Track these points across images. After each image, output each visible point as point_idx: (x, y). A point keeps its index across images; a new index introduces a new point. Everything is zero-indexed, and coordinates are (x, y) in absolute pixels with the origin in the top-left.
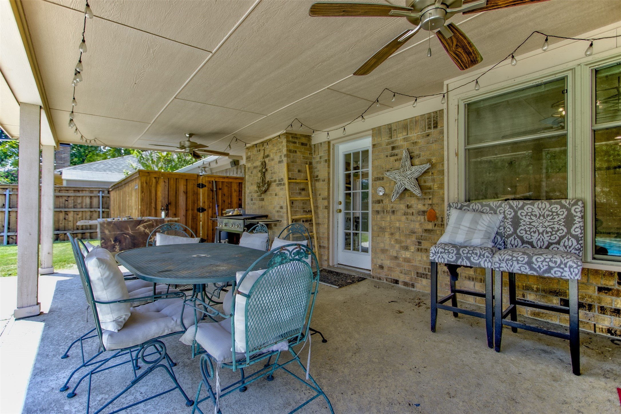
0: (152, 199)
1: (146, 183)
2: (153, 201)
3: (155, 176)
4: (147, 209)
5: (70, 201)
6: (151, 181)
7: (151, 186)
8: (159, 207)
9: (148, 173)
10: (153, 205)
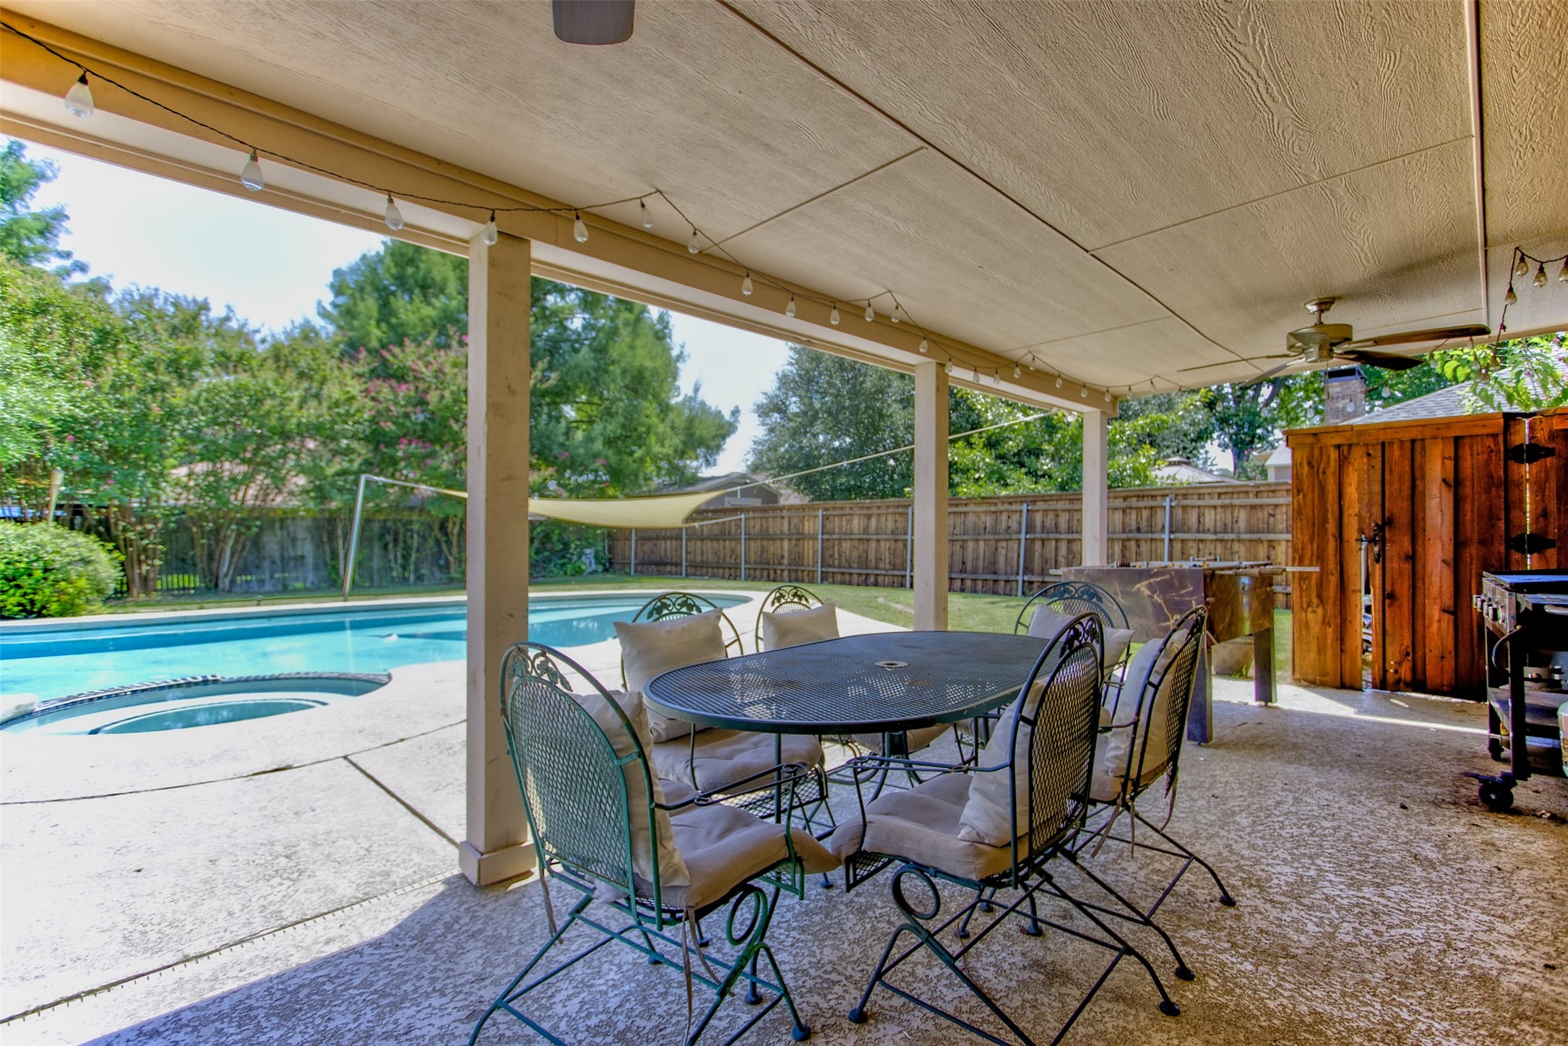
0: (1327, 511)
1: (1309, 464)
2: (1330, 515)
3: (1337, 440)
4: (1312, 541)
5: (1279, 517)
6: (1325, 457)
7: (1324, 473)
8: (1351, 532)
9: (1315, 435)
10: (1331, 527)
